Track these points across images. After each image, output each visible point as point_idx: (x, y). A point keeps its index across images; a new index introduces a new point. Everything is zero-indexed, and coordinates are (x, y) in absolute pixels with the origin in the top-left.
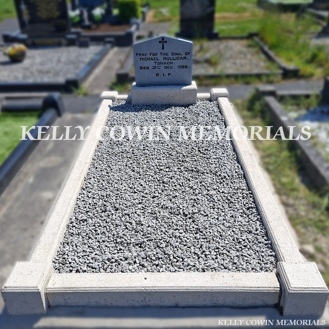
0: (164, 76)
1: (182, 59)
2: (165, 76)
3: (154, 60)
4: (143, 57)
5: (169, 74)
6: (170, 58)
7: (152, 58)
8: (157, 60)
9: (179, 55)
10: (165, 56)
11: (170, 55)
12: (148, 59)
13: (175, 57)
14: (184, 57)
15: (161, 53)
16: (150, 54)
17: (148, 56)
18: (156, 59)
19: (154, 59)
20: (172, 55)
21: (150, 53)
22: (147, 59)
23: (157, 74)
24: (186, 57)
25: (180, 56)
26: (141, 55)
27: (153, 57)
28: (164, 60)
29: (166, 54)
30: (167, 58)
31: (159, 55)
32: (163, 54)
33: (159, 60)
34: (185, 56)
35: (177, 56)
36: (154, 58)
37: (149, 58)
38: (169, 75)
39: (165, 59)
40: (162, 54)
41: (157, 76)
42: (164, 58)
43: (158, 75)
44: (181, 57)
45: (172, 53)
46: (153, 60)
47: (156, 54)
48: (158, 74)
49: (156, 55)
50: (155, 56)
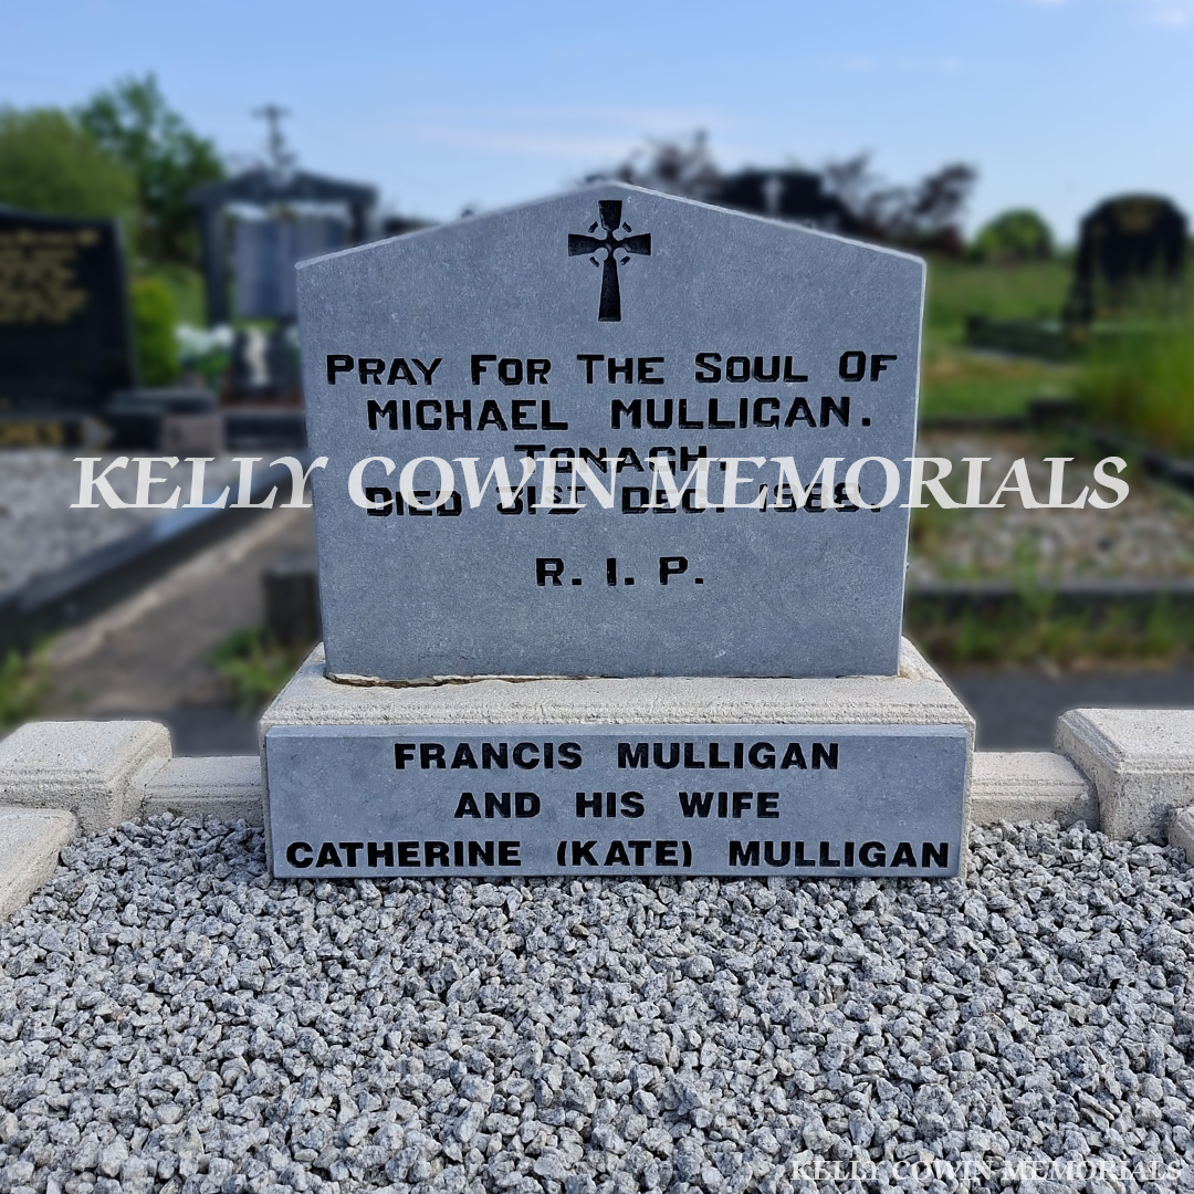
0: (612, 579)
1: (809, 416)
2: (630, 581)
3: (517, 425)
4: (402, 392)
5: (664, 561)
6: (683, 402)
7: (490, 405)
8: (547, 424)
9: (775, 376)
10: (628, 391)
11: (679, 382)
12: (451, 415)
13: (729, 395)
14: (827, 403)
15: (590, 359)
16: (477, 371)
17: (453, 385)
18: (533, 415)
19: (517, 415)
20: (700, 376)
21: (476, 359)
22: (443, 415)
23: (541, 563)
24: (846, 401)
25: (786, 391)
26: (384, 376)
27: (505, 397)
28: (616, 423)
29: (640, 370)
30: (651, 403)
31: (567, 369)
32: (613, 369)
33: (563, 426)
34: (838, 389)
35: (753, 390)
36: (516, 404)
37: (458, 408)
38: (664, 573)
39: (626, 419)
40: (601, 369)
41: (541, 581)
42: (617, 406)
43: (555, 575)
44: (800, 402)
45: (700, 358)
46: (509, 421)
47: (538, 369)
48: (559, 563)
49: (532, 372)
50: (524, 391)
